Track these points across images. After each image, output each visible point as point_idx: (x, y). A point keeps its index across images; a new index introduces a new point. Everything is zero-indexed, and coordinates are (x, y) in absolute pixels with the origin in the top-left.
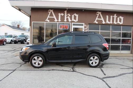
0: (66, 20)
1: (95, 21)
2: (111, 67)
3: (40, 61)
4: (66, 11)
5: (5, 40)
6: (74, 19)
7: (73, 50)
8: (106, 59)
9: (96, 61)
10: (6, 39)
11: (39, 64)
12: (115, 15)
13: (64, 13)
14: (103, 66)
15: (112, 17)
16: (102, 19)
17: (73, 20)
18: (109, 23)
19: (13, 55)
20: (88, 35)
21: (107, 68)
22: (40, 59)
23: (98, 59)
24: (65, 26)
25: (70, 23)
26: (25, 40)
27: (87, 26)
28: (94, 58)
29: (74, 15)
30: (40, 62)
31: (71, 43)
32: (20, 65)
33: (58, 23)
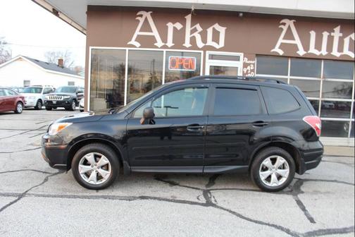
0: (191, 43)
1: (274, 48)
2: (329, 192)
3: (102, 167)
4: (190, 16)
5: (21, 100)
6: (213, 40)
7: (208, 134)
8: (314, 166)
9: (280, 172)
10: (23, 98)
11: (99, 177)
12: (337, 29)
13: (184, 23)
14: (302, 189)
15: (325, 34)
16: (297, 41)
17: (210, 42)
18: (317, 53)
19: (32, 144)
20: (256, 88)
21: (315, 196)
22: (104, 160)
23: (287, 166)
24: (187, 61)
25: (202, 52)
26: (75, 99)
27: (251, 62)
28: (274, 161)
29: (214, 29)
30: (102, 172)
31: (201, 114)
32: (44, 176)
33: (165, 50)
